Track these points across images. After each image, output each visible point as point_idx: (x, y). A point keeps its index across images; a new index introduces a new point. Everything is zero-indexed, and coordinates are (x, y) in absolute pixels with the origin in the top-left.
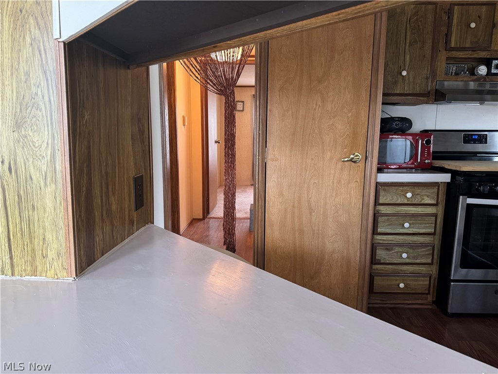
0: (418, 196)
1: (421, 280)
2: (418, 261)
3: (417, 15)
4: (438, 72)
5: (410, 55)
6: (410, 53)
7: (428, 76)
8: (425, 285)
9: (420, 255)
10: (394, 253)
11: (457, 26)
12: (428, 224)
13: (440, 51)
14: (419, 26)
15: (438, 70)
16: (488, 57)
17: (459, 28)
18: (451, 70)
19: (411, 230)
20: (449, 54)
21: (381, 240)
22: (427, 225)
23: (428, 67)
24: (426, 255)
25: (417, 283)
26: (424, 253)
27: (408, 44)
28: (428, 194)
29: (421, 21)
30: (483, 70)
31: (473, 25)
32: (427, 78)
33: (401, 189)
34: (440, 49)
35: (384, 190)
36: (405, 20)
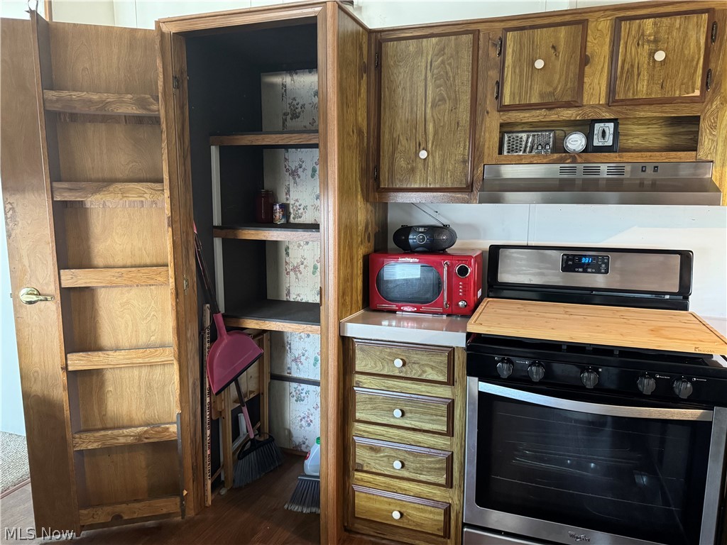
0: (416, 366)
1: (431, 512)
2: (422, 478)
3: (443, 55)
4: (486, 151)
5: (435, 123)
6: (434, 121)
7: (466, 157)
8: (438, 521)
9: (427, 468)
10: (384, 457)
11: (514, 67)
12: (437, 415)
13: (488, 113)
14: (447, 73)
15: (486, 146)
16: (578, 118)
17: (517, 71)
18: (524, 143)
19: (407, 421)
20: (504, 117)
21: (364, 431)
22: (435, 417)
23: (465, 142)
24: (436, 469)
25: (423, 515)
26: (432, 465)
27: (430, 105)
28: (432, 363)
29: (450, 64)
30: (576, 142)
31: (539, 64)
32: (464, 162)
33: (388, 350)
34: (489, 109)
35: (362, 350)
36: (423, 64)
